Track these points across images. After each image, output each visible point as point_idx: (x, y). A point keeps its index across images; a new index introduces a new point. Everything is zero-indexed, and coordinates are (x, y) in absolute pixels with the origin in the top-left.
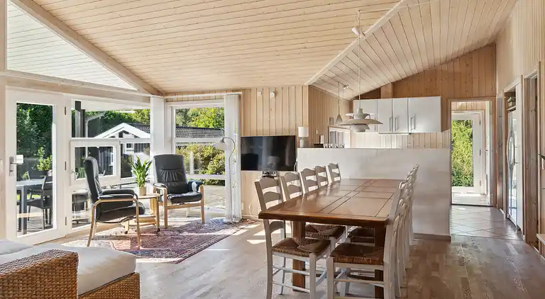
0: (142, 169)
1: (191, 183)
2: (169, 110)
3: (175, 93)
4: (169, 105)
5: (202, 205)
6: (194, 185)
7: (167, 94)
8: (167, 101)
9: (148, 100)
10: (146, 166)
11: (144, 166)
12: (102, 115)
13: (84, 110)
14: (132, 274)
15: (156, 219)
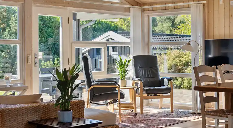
0: (123, 65)
1: (163, 79)
2: (146, 19)
3: (151, 4)
4: (146, 14)
5: (171, 97)
6: (166, 81)
7: (144, 4)
8: (144, 10)
9: (129, 10)
10: (127, 63)
11: (125, 63)
12: (92, 23)
13: (79, 20)
14: (114, 125)
15: (134, 105)
